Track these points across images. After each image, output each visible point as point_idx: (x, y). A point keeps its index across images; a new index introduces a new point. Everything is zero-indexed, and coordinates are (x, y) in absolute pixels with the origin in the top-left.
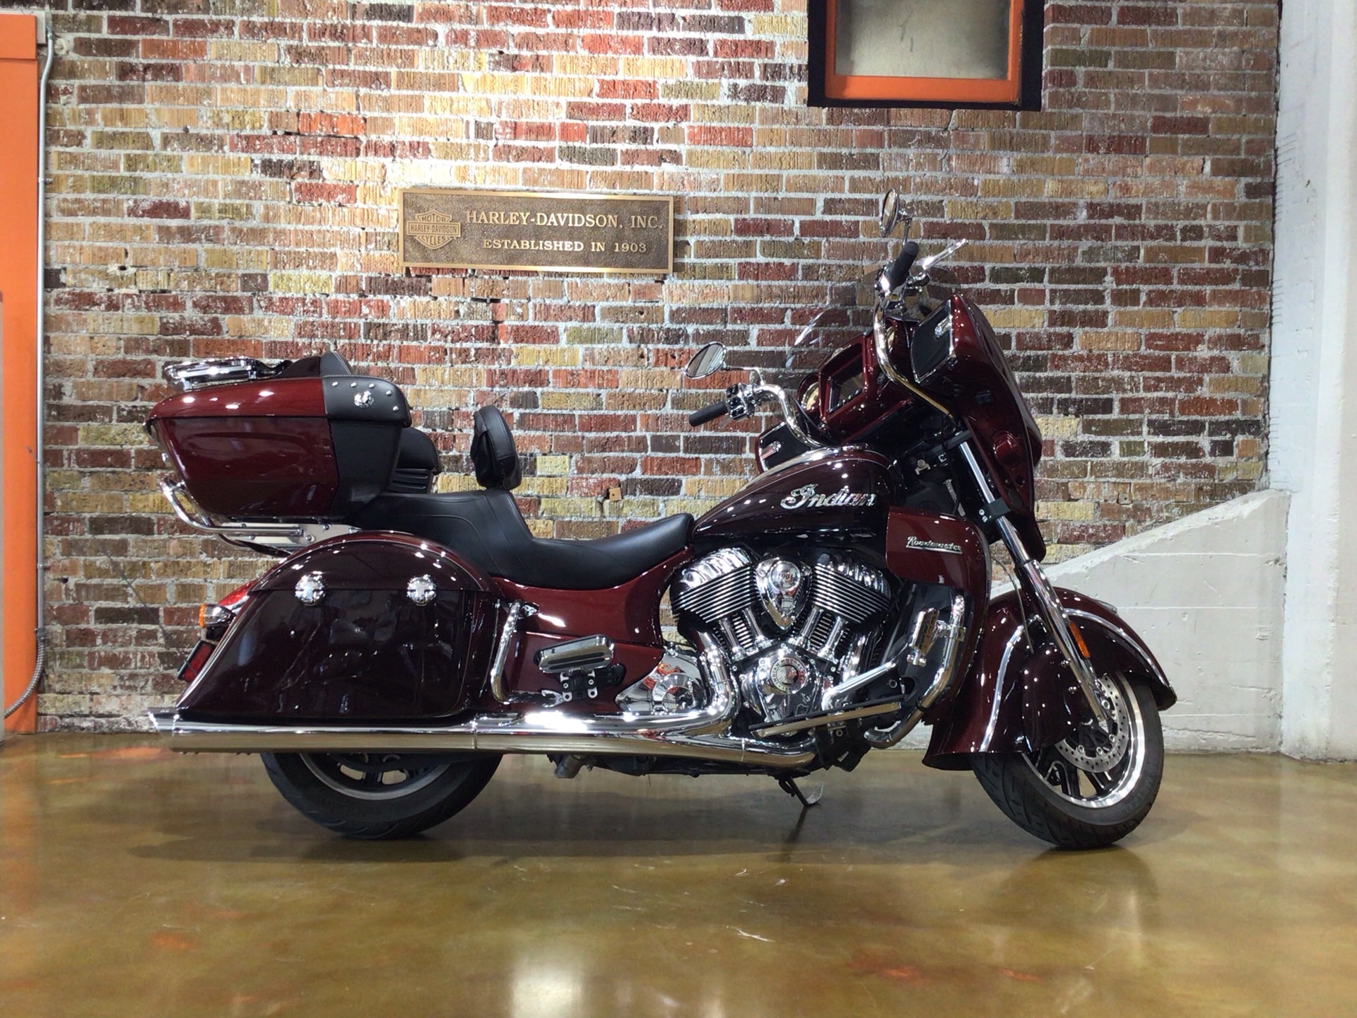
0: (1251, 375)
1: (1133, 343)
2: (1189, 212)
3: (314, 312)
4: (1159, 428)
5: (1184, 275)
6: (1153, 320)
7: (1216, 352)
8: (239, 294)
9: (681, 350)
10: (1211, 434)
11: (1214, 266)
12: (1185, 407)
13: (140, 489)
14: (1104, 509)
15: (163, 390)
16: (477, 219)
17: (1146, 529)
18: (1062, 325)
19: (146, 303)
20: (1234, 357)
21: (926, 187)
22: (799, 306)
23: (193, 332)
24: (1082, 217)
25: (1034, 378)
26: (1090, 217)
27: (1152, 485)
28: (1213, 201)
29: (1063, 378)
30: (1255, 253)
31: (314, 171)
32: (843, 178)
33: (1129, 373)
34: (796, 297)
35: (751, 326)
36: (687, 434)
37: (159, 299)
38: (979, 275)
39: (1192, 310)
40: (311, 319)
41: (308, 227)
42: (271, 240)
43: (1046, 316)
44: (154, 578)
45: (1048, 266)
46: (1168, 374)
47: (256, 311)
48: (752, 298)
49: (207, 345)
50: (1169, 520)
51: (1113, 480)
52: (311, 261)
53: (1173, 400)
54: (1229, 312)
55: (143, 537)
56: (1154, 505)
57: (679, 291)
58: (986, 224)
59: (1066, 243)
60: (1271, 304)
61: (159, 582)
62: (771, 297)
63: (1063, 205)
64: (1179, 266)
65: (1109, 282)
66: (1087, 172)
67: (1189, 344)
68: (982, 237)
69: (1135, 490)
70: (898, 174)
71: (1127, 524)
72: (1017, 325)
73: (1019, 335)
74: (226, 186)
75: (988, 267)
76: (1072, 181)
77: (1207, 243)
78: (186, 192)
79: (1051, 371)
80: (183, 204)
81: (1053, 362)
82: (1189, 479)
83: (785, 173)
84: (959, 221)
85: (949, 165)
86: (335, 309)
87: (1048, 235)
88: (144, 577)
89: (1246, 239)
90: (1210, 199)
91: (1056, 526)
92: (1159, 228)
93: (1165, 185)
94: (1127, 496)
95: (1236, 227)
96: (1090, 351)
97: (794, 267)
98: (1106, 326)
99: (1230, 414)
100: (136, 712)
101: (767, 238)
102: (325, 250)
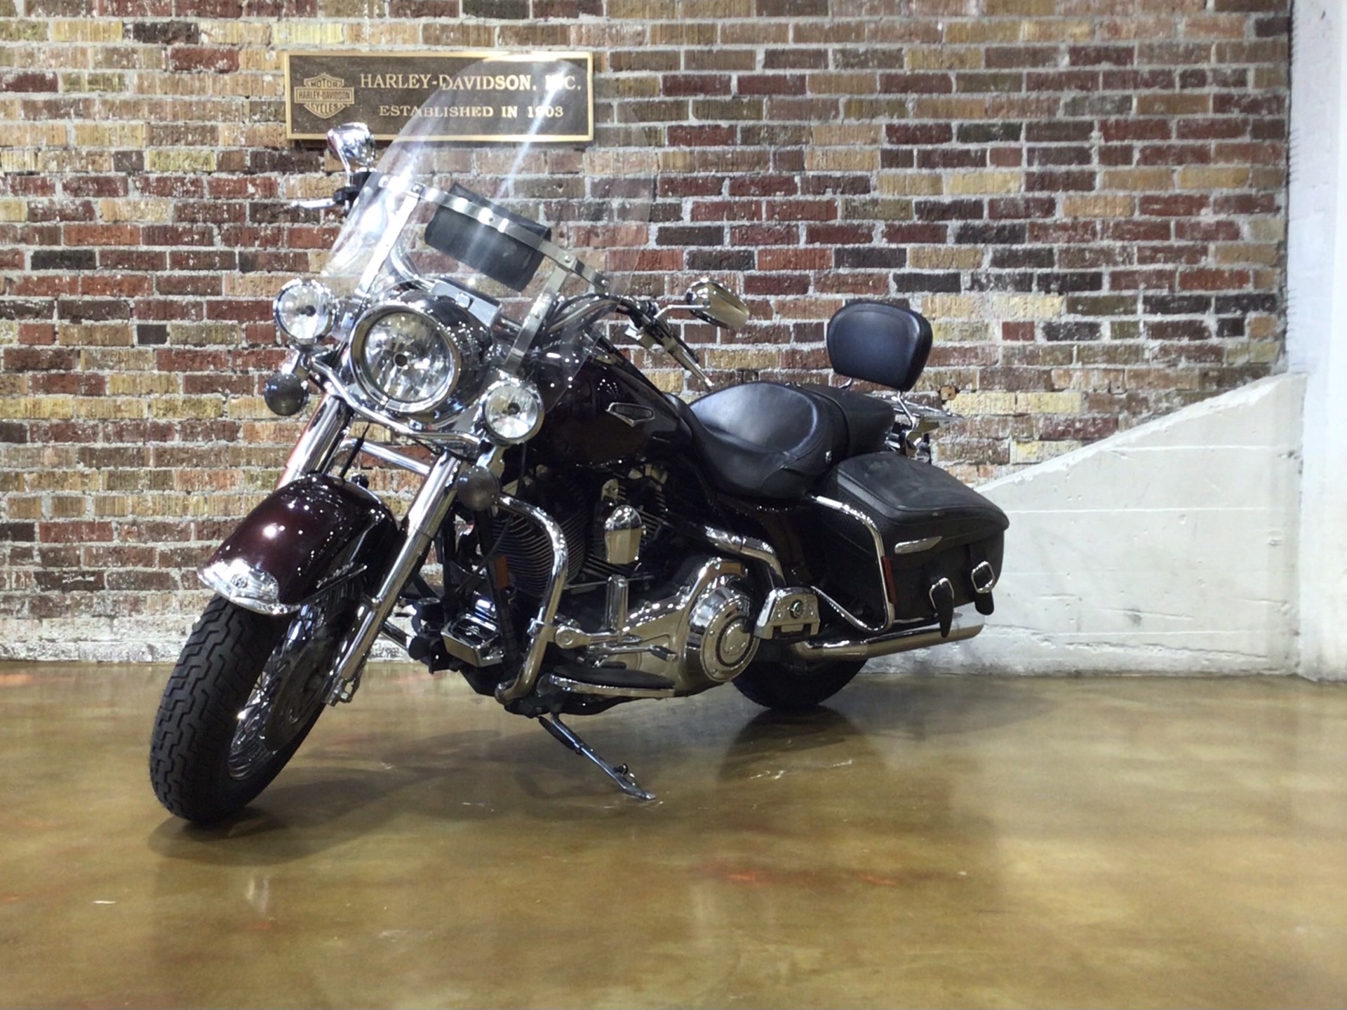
0: (1263, 242)
1: (1124, 208)
2: (1191, 54)
3: (195, 192)
4: (1156, 305)
5: (1185, 126)
6: (1147, 181)
7: (1222, 217)
8: (113, 174)
9: (604, 227)
10: (1218, 311)
11: (1220, 116)
12: (1187, 280)
13: (11, 392)
14: (1093, 400)
15: (32, 282)
16: (373, 83)
17: (1144, 421)
18: (1042, 188)
19: (13, 187)
20: (1244, 223)
21: (882, 33)
22: (737, 174)
23: (64, 217)
24: (1064, 63)
25: (1010, 251)
26: (1073, 63)
27: (1148, 372)
28: (1217, 41)
29: (1044, 250)
30: (1268, 100)
31: (191, 34)
32: (787, 26)
33: (1119, 244)
34: (735, 164)
35: (684, 199)
36: (613, 322)
37: (27, 182)
38: (944, 133)
39: (1194, 169)
40: (191, 201)
41: (187, 98)
42: (146, 113)
43: (1023, 179)
44: (27, 490)
45: (1025, 122)
46: (1166, 243)
47: (131, 193)
48: (684, 167)
49: (79, 230)
50: (1168, 411)
51: (1103, 366)
52: (190, 137)
53: (1171, 274)
54: (1238, 171)
55: (15, 445)
56: (1152, 395)
57: (601, 161)
58: (952, 75)
59: (1045, 95)
60: (1288, 158)
61: (33, 495)
62: (705, 164)
63: (1042, 50)
64: (1178, 117)
65: (1096, 139)
66: (1069, 12)
67: (1191, 207)
68: (949, 90)
69: (1129, 378)
70: (849, 19)
71: (1121, 417)
72: (989, 188)
73: (992, 203)
74: (96, 54)
75: (955, 124)
76: (1050, 24)
77: (1211, 90)
78: (53, 62)
79: (1030, 241)
80: (49, 76)
81: (1032, 232)
82: (1193, 364)
83: (719, 23)
84: (922, 71)
85: (908, 8)
86: (217, 188)
87: (1024, 86)
88: (17, 489)
89: (1258, 84)
90: (1213, 40)
91: (1038, 420)
92: (1154, 74)
93: (1160, 25)
94: (1119, 384)
95: (1244, 71)
96: (1076, 218)
97: (732, 129)
98: (1090, 187)
99: (1240, 287)
100: (13, 637)
101: (701, 97)
102: (208, 124)
